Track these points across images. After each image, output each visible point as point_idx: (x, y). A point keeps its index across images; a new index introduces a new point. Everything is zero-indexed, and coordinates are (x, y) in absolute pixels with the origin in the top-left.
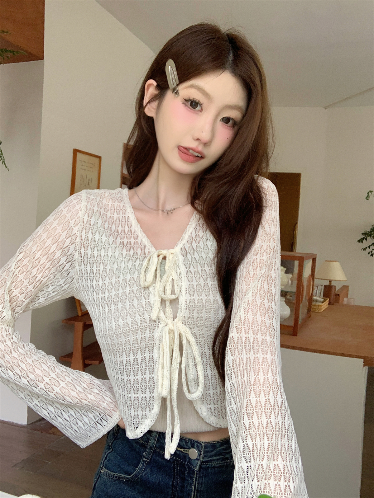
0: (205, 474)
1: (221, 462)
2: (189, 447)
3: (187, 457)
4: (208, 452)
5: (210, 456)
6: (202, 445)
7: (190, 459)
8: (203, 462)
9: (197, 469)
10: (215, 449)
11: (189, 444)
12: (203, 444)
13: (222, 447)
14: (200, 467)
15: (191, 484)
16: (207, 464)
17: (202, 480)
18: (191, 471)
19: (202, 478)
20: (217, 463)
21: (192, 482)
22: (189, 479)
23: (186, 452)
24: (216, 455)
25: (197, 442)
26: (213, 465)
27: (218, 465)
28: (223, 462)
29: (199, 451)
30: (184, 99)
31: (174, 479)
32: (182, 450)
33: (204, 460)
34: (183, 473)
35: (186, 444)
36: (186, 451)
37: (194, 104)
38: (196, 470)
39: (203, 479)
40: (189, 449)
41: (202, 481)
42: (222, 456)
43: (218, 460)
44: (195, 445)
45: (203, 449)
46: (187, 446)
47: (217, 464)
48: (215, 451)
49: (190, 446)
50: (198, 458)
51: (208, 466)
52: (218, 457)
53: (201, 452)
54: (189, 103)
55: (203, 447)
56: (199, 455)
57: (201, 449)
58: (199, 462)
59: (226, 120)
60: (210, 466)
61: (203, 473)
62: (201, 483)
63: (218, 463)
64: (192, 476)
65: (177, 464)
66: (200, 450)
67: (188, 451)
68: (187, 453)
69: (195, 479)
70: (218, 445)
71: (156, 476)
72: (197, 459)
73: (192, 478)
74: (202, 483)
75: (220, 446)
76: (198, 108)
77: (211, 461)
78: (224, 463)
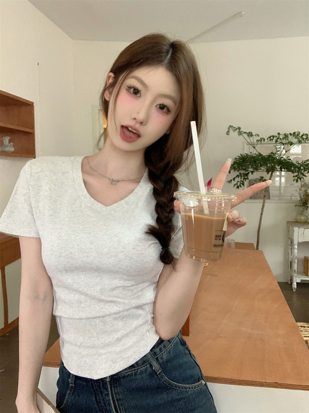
1: (129, 370)
21: (107, 393)
39: (118, 388)
62: (117, 392)
78: (132, 371)
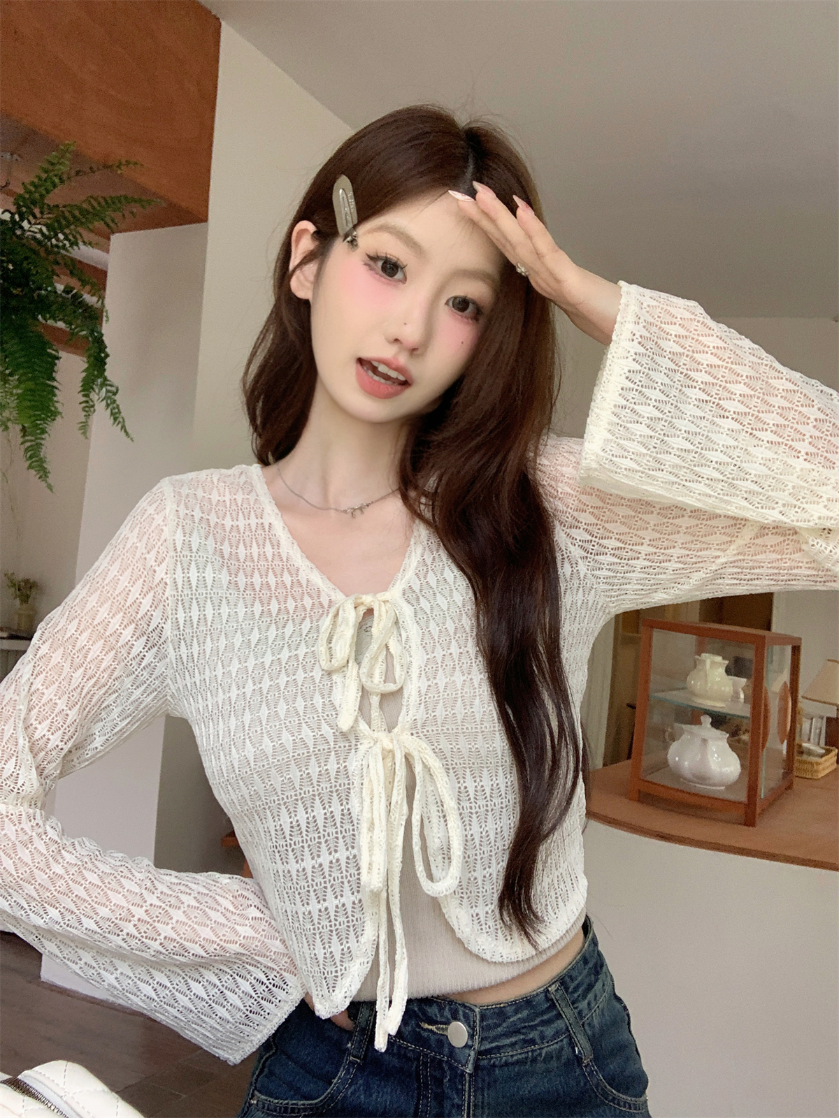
0: (489, 1083)
2: (448, 1019)
3: (446, 1045)
4: (489, 1028)
5: (495, 1039)
6: (474, 1011)
7: (452, 1048)
8: (480, 1053)
9: (469, 1069)
10: (504, 1021)
11: (447, 1013)
12: (477, 1010)
13: (519, 1016)
14: (477, 1067)
15: (459, 1107)
16: (491, 1058)
17: (483, 1095)
18: (458, 1076)
19: (483, 1089)
20: (511, 1053)
22: (455, 1096)
23: (441, 1032)
24: (506, 1035)
25: (464, 1006)
26: (504, 1058)
27: (515, 1058)
28: (525, 1050)
29: (470, 1027)
30: (369, 256)
31: (419, 1100)
32: (433, 1028)
33: (483, 1048)
34: (439, 1082)
35: (439, 1011)
36: (443, 1029)
37: (391, 268)
38: (467, 1071)
40: (447, 1023)
41: (483, 1098)
42: (522, 1037)
43: (513, 1045)
44: (461, 1013)
45: (478, 1022)
46: (442, 1016)
47: (512, 1056)
48: (504, 1025)
49: (449, 1016)
50: (470, 1043)
51: (492, 1062)
52: (513, 1039)
53: (473, 1028)
54: (380, 264)
55: (478, 1016)
56: (471, 1036)
57: (474, 1022)
58: (472, 1053)
59: (461, 304)
60: (497, 1063)
61: (483, 1080)
63: (515, 1053)
64: (460, 1087)
65: (425, 1064)
66: (472, 1023)
67: (447, 1029)
68: (445, 1033)
69: (467, 1094)
70: (510, 1010)
71: (378, 1096)
72: (466, 1046)
73: (460, 1093)
74: (483, 1103)
75: (516, 1012)
76: (399, 275)
77: (499, 1048)
